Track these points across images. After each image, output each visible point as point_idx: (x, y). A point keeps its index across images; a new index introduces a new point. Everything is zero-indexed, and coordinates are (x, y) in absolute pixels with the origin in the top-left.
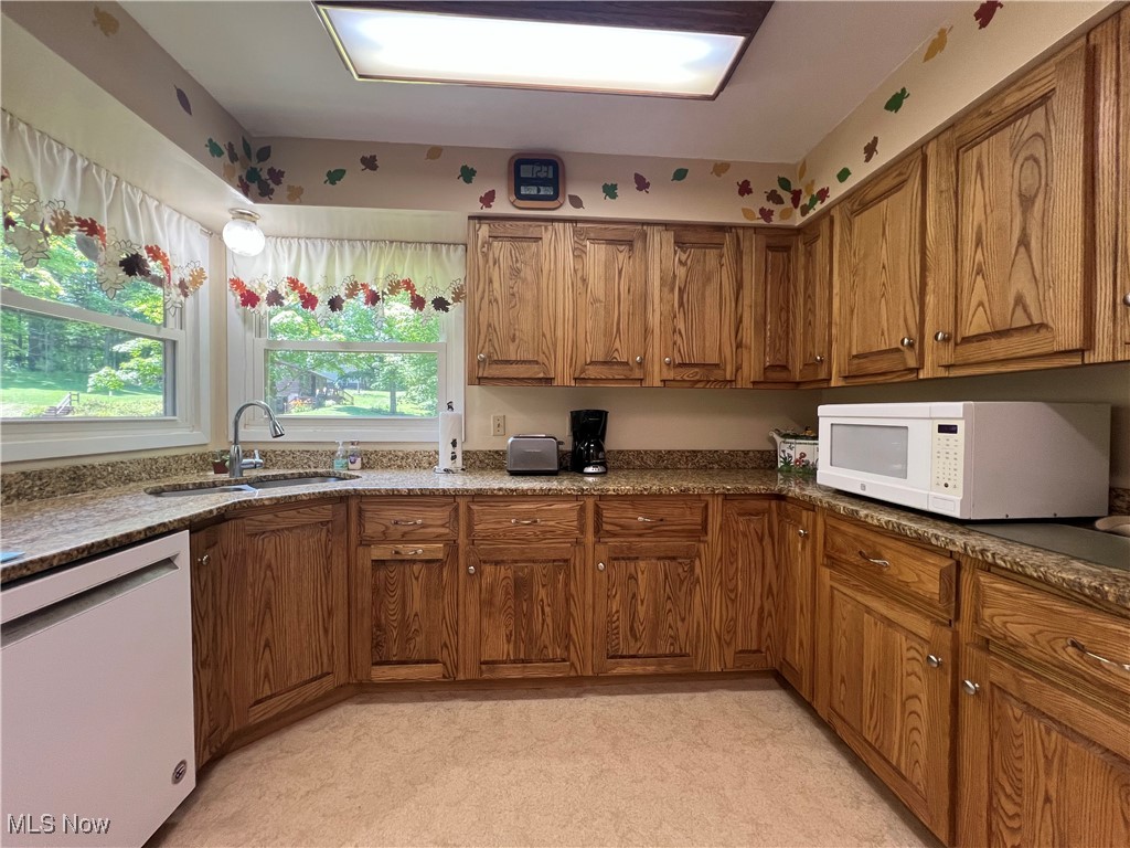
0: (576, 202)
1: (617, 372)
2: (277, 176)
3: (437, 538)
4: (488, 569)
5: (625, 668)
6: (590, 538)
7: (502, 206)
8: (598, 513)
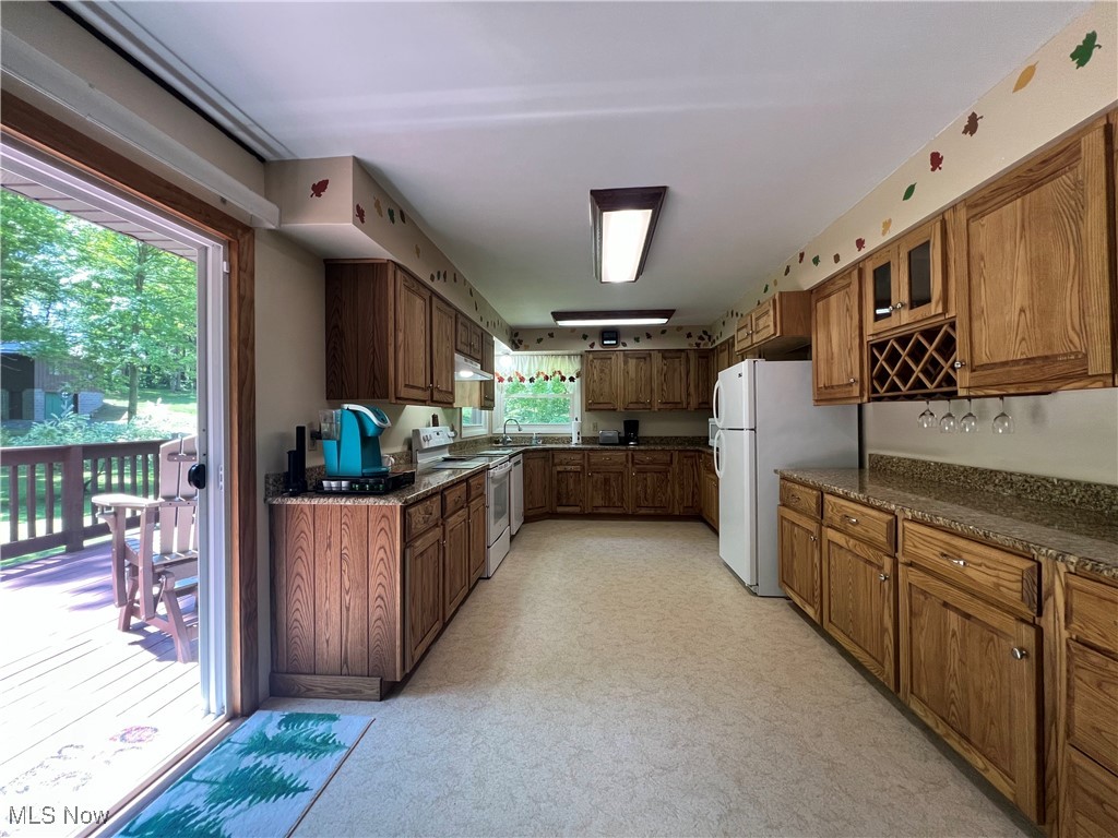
0: (624, 345)
1: (641, 406)
2: (520, 342)
3: (578, 464)
4: (595, 475)
5: (643, 511)
6: (630, 465)
7: (597, 347)
8: (633, 456)
